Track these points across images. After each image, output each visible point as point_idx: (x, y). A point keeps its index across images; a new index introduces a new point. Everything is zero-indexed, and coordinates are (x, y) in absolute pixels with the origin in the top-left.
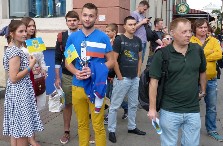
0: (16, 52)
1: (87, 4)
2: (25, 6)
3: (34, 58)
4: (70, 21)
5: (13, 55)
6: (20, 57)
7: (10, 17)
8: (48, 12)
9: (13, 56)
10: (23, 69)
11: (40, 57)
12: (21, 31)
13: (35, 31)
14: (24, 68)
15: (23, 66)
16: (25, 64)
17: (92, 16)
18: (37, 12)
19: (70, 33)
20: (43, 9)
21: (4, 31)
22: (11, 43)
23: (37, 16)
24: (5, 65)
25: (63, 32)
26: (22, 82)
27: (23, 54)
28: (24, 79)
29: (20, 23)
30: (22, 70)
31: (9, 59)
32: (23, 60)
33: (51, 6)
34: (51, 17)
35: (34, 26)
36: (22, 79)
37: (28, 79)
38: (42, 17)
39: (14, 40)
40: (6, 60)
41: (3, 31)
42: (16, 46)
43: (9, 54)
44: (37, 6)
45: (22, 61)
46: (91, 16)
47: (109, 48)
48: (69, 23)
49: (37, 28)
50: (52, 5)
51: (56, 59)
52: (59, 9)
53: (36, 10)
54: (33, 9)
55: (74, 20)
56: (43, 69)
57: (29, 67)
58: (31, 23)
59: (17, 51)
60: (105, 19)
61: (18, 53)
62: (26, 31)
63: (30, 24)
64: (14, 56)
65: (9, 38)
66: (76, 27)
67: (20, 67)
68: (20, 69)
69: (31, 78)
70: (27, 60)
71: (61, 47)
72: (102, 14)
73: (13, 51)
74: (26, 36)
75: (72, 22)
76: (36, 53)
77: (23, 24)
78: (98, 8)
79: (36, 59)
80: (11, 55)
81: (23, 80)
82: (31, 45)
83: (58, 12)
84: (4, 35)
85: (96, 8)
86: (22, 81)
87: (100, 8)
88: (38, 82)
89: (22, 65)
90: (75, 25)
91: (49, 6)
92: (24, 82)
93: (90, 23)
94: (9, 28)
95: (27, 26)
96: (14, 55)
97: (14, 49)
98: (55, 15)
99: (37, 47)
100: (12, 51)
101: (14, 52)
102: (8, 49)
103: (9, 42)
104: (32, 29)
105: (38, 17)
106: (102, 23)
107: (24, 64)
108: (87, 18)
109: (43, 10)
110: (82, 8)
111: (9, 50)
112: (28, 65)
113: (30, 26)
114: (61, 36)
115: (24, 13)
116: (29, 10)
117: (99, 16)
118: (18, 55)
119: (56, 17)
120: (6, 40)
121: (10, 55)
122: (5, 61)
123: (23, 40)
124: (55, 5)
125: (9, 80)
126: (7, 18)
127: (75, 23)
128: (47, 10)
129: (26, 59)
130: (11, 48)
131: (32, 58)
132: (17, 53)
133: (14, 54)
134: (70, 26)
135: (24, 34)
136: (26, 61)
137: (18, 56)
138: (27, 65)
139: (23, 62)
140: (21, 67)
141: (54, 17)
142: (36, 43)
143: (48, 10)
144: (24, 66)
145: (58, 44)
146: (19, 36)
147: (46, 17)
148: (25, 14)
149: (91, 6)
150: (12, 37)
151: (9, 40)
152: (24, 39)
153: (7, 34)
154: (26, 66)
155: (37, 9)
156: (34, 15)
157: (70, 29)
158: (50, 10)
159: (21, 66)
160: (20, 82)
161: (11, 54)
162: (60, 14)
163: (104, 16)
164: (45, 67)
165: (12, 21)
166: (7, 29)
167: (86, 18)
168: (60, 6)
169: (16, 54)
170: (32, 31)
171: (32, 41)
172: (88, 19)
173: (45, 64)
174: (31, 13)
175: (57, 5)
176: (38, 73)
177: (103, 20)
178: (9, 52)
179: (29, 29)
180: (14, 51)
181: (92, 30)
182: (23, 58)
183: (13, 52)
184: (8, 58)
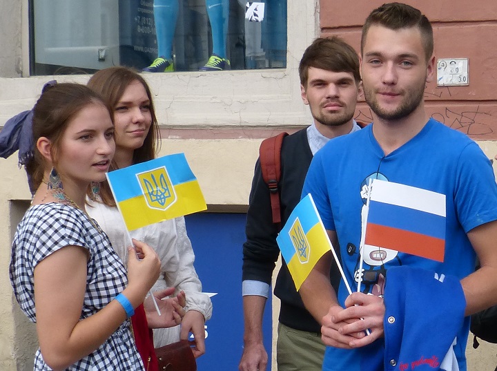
0: (63, 232)
1: (381, 9)
2: (103, 17)
3: (150, 254)
4: (322, 83)
5: (49, 243)
6: (85, 251)
7: (36, 69)
8: (205, 46)
9: (49, 249)
10: (101, 305)
11: (174, 252)
12: (88, 136)
13: (150, 131)
14: (105, 301)
15: (98, 290)
16: (110, 284)
17: (407, 59)
18: (155, 46)
19: (316, 143)
20: (182, 31)
21: (13, 133)
22: (43, 186)
23: (158, 61)
24: (20, 289)
25: (286, 135)
26: (96, 363)
27: (98, 238)
28: (108, 347)
29: (80, 96)
30: (94, 310)
31: (35, 263)
32: (98, 265)
33: (221, 20)
34: (222, 66)
35: (148, 106)
36: (99, 352)
37: (123, 348)
38: (179, 68)
39: (55, 174)
40: (23, 265)
41: (7, 133)
42: (66, 202)
43: (33, 239)
44: (158, 21)
45: (96, 271)
46: (402, 60)
47: (484, 208)
48: (318, 94)
49: (161, 119)
50: (226, 14)
51: (247, 258)
52: (259, 30)
53: (155, 37)
54: (139, 30)
55: (341, 83)
56: (194, 306)
57: (126, 296)
58: (132, 93)
59: (70, 225)
60: (466, 74)
61: (75, 236)
62: (110, 133)
63: (127, 97)
64: (56, 248)
65: (33, 167)
66: (349, 113)
67: (87, 296)
68: (87, 307)
69: (137, 344)
70: (116, 265)
71: (275, 202)
72: (454, 53)
73: (51, 226)
74: (110, 158)
75: (331, 90)
76: (154, 230)
77: (94, 100)
78: (435, 28)
79: (156, 260)
80: (44, 244)
81: (103, 354)
82: (135, 192)
83: (254, 44)
84: (12, 151)
85: (426, 24)
86: (97, 357)
87: (443, 28)
88: (163, 363)
89: (92, 287)
90: (342, 105)
91: (213, 19)
92: (107, 361)
93: (401, 93)
94: (33, 120)
95: (114, 107)
96: (56, 243)
97: (58, 216)
98: (237, 59)
99: (161, 199)
100: (45, 227)
101: (56, 231)
102: (30, 216)
103: (34, 185)
104: (135, 120)
105: (160, 69)
106: (452, 96)
107: (105, 281)
108: (387, 72)
109: (187, 37)
110: (364, 28)
111: (34, 220)
112: (120, 289)
113: (127, 107)
114: (275, 154)
115: (96, 48)
116: (122, 37)
117: (440, 62)
118: (72, 242)
119: (245, 68)
120: (22, 175)
121: (38, 245)
122: (18, 271)
123: (95, 175)
124: (237, 12)
125: (40, 357)
126: (20, 73)
127: (346, 94)
128: (204, 38)
129: (111, 259)
130: (41, 214)
131: (141, 255)
132: (68, 232)
133: (56, 237)
134: (323, 106)
135: (103, 146)
136: (110, 269)
137: (74, 246)
138: (115, 287)
139: (100, 272)
140: (91, 298)
141: (234, 66)
142: (158, 181)
143: (210, 34)
144: (104, 293)
145: (261, 187)
146: (76, 158)
147: (198, 69)
148: (102, 55)
149: (398, 17)
150: (45, 160)
151: (36, 176)
152: (103, 171)
153: (27, 149)
154: (112, 291)
155: (157, 33)
156: (145, 61)
157: (321, 121)
158: (217, 34)
159: (88, 291)
160: (88, 363)
161: (44, 238)
162: (260, 52)
163: (462, 65)
164: (199, 299)
165: (47, 88)
166: (27, 126)
167: (380, 71)
168: (261, 17)
169: (63, 237)
170: (134, 128)
171: (140, 173)
172: (389, 77)
173: (200, 285)
174: (132, 48)
175: (248, 15)
176: (169, 318)
177: (456, 81)
178: (36, 231)
179: (122, 118)
180: (56, 226)
181: (417, 124)
182: (97, 257)
183: (50, 232)
184: (31, 258)
